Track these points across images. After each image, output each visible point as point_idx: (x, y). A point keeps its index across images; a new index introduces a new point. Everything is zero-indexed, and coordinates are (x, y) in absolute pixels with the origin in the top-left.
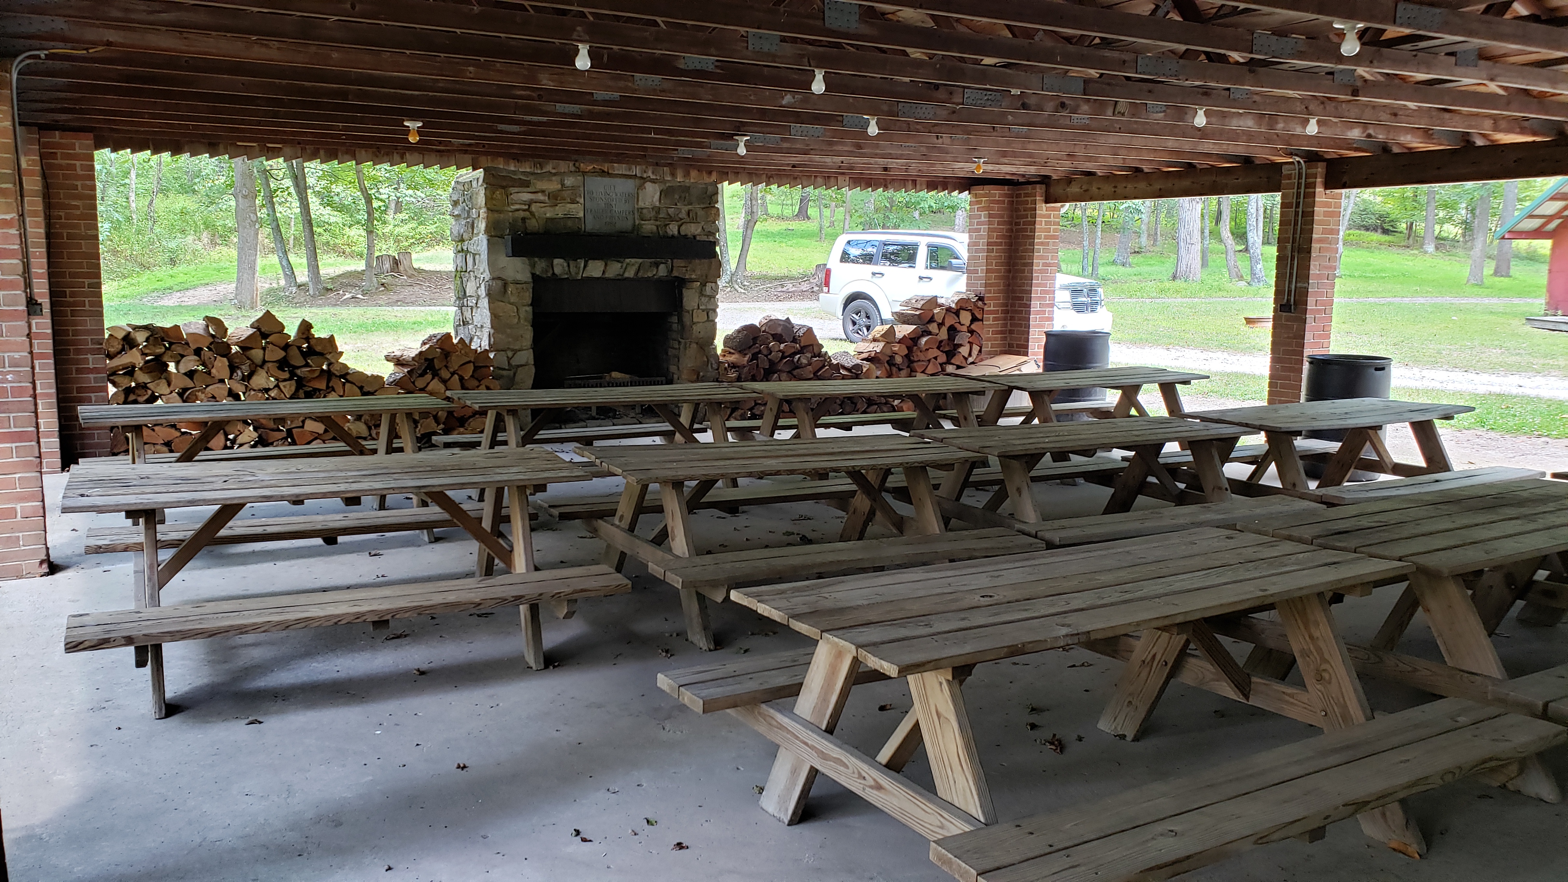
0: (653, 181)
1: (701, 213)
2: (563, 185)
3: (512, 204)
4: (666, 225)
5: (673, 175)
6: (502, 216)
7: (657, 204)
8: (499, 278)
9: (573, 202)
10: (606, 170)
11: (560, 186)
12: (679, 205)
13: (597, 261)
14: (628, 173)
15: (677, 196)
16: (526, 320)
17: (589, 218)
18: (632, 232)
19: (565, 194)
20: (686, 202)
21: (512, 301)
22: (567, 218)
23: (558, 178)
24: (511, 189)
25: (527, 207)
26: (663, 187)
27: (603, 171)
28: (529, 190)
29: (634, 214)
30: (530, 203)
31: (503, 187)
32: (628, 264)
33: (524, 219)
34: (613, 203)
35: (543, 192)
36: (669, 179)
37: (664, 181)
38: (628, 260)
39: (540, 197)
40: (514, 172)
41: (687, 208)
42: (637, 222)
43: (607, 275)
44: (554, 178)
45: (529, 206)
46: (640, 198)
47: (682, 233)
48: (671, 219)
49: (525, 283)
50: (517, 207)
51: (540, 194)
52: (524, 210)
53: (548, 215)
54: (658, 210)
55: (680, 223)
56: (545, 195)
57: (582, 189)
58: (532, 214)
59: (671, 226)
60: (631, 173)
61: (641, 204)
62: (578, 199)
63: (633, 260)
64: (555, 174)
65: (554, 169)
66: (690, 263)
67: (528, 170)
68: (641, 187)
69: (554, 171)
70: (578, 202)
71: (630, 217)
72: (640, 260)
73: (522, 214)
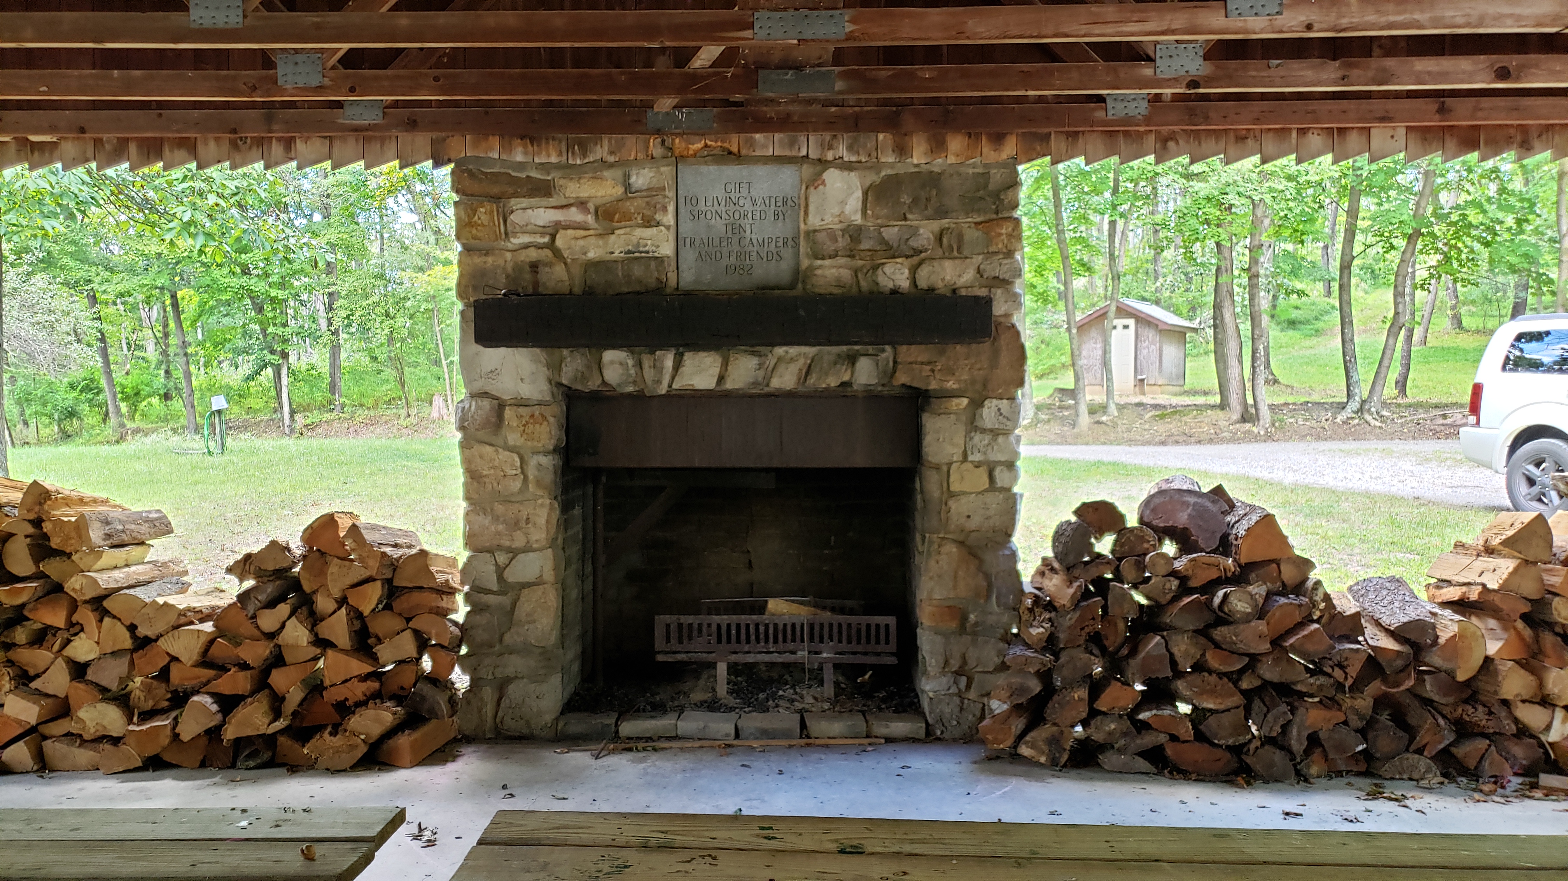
0: (848, 167)
1: (971, 234)
2: (628, 187)
3: (515, 234)
4: (875, 268)
5: (902, 150)
6: (490, 260)
7: (858, 219)
8: (485, 395)
9: (649, 222)
10: (735, 149)
11: (619, 190)
12: (914, 219)
13: (702, 354)
14: (787, 153)
15: (906, 199)
16: (539, 483)
17: (689, 256)
18: (792, 286)
19: (631, 206)
20: (930, 212)
21: (511, 442)
22: (634, 257)
23: (618, 173)
24: (513, 201)
25: (546, 239)
26: (872, 178)
27: (730, 153)
28: (553, 201)
29: (796, 245)
30: (553, 230)
31: (496, 198)
32: (780, 359)
33: (534, 266)
34: (746, 223)
35: (582, 204)
36: (891, 160)
37: (877, 166)
38: (780, 351)
39: (575, 215)
40: (521, 166)
41: (936, 225)
42: (805, 263)
43: (729, 385)
44: (606, 174)
45: (553, 237)
46: (812, 208)
47: (923, 284)
48: (891, 252)
49: (540, 404)
50: (525, 239)
51: (573, 209)
52: (539, 247)
53: (591, 255)
54: (854, 233)
55: (916, 260)
56: (587, 211)
57: (671, 194)
58: (557, 253)
59: (888, 269)
60: (794, 153)
61: (814, 221)
62: (658, 217)
63: (793, 350)
64: (611, 166)
65: (611, 153)
66: (942, 353)
67: (554, 159)
68: (815, 181)
69: (611, 159)
70: (658, 224)
71: (787, 253)
72: (811, 351)
73: (533, 255)
